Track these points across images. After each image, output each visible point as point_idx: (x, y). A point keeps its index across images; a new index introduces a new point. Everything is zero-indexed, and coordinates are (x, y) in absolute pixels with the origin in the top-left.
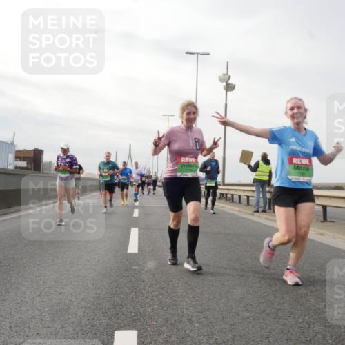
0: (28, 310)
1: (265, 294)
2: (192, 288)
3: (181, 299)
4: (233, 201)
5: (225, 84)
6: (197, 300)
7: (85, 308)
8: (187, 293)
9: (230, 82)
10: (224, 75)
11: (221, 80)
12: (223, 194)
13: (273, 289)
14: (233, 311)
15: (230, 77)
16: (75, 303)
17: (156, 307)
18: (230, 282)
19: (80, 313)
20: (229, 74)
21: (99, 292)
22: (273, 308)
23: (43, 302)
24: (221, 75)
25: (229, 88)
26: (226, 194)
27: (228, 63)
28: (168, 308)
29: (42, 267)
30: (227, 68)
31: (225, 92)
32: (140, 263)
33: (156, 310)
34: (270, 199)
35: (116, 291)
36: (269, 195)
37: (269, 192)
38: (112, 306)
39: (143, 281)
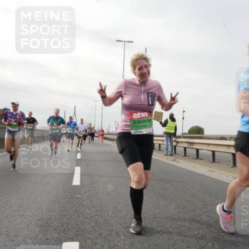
2: (119, 211)
3: (111, 219)
6: (123, 219)
7: (41, 226)
8: (116, 214)
13: (177, 211)
16: (33, 223)
17: (93, 224)
19: (37, 230)
21: (51, 214)
22: (177, 224)
23: (9, 222)
27: (146, 48)
28: (102, 225)
29: (9, 196)
32: (81, 193)
33: (93, 227)
34: (175, 146)
35: (64, 213)
36: (174, 144)
37: (175, 141)
38: (61, 225)
39: (84, 206)
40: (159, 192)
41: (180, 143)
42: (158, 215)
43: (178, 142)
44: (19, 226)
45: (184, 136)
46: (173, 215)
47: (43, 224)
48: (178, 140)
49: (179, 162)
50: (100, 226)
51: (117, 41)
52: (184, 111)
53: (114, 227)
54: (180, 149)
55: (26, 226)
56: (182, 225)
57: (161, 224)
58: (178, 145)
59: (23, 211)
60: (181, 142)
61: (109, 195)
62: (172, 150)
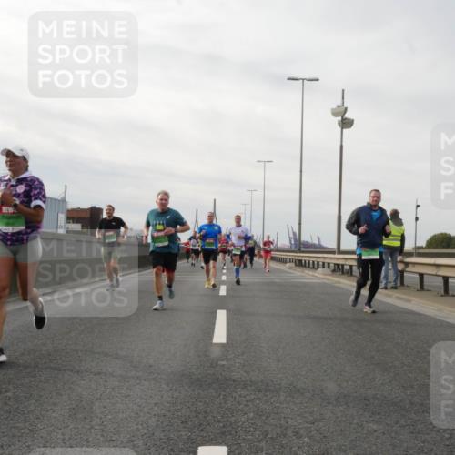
0: (85, 418)
1: (399, 399)
2: (299, 391)
3: (284, 405)
4: (352, 274)
5: (340, 118)
6: (306, 407)
7: (159, 416)
8: (293, 398)
9: (347, 116)
10: (339, 106)
11: (335, 114)
12: (338, 265)
13: (408, 393)
14: (355, 422)
15: (346, 109)
16: (145, 410)
17: (252, 415)
18: (350, 383)
19: (152, 422)
20: (345, 106)
21: (176, 394)
22: (409, 418)
23: (105, 407)
24: (335, 107)
25: (346, 123)
26: (343, 265)
27: (343, 91)
28: (267, 417)
29: (102, 361)
30: (343, 98)
31: (340, 129)
32: (229, 357)
33: (252, 419)
34: (402, 272)
35: (199, 394)
36: (400, 267)
37: (402, 262)
38: (194, 414)
39: (234, 381)
40: (373, 357)
41: (410, 265)
42: (372, 401)
43: (407, 264)
44: (121, 415)
45: (418, 252)
46: (401, 401)
47: (163, 412)
48: (408, 260)
49: (409, 301)
50: (264, 418)
51: (289, 79)
52: (418, 206)
53: (289, 420)
54: (412, 278)
55: (132, 414)
56: (419, 420)
57: (378, 417)
58: (407, 270)
59: (128, 389)
60: (414, 264)
61: (279, 361)
62: (397, 278)
